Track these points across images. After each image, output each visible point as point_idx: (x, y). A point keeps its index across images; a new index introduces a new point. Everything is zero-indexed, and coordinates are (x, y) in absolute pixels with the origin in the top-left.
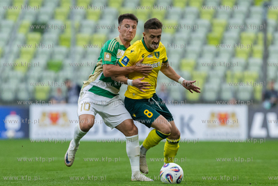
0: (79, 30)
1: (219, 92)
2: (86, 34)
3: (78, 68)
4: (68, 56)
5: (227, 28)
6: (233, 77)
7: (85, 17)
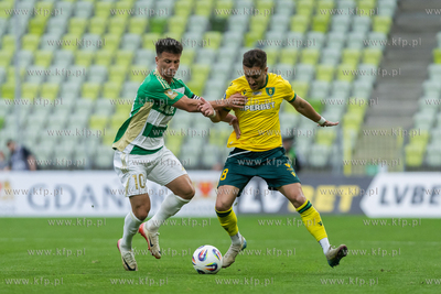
0: (25, 78)
1: (201, 155)
2: (34, 83)
3: (23, 127)
4: (11, 111)
5: (210, 76)
6: (218, 136)
7: (33, 62)
